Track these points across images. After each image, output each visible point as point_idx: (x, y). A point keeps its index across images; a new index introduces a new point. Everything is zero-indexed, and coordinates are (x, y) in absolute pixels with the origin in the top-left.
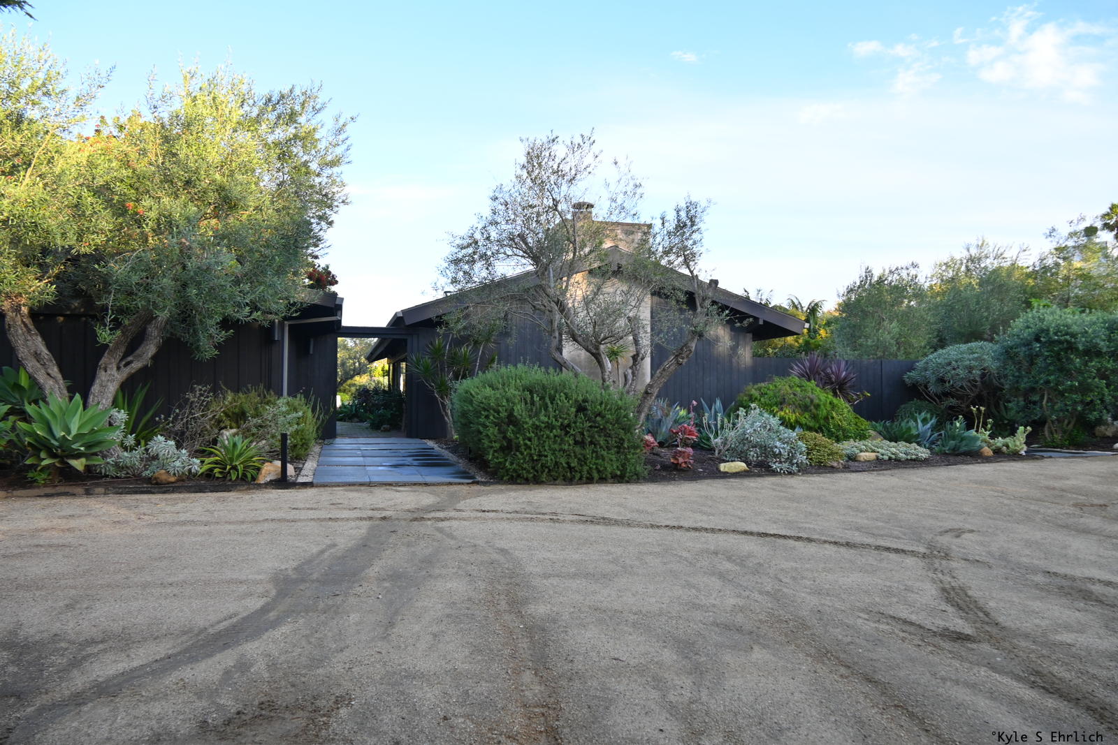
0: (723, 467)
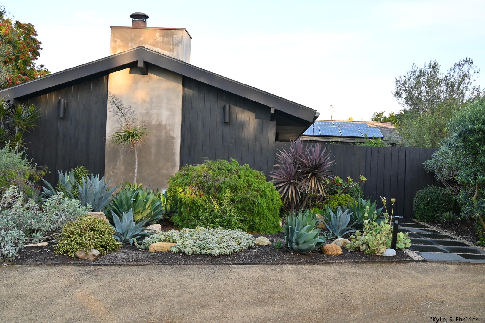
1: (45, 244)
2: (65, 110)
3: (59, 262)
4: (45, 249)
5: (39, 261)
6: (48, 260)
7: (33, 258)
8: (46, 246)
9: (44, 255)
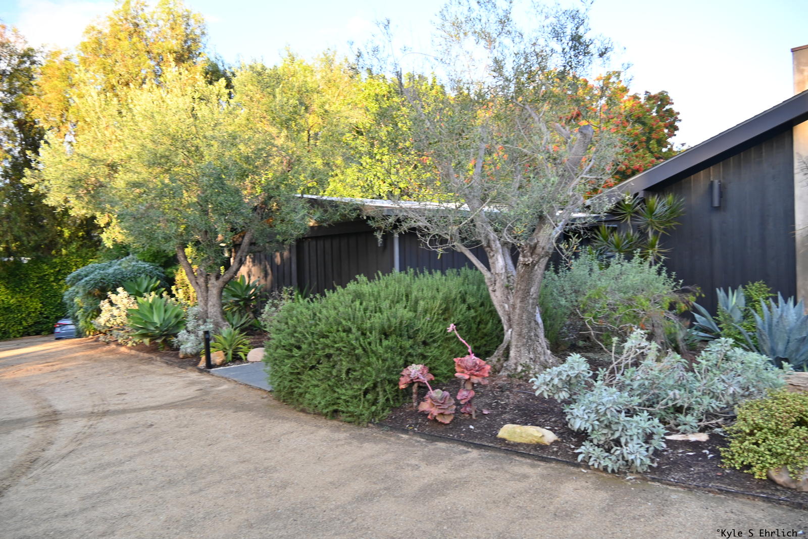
0: (509, 432)
1: (704, 437)
2: (721, 195)
3: (736, 488)
4: (704, 451)
5: (694, 480)
6: (711, 479)
7: (681, 471)
8: (705, 442)
9: (703, 466)
